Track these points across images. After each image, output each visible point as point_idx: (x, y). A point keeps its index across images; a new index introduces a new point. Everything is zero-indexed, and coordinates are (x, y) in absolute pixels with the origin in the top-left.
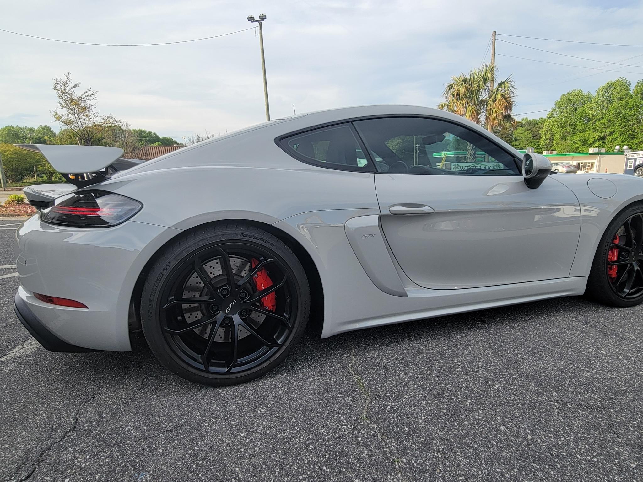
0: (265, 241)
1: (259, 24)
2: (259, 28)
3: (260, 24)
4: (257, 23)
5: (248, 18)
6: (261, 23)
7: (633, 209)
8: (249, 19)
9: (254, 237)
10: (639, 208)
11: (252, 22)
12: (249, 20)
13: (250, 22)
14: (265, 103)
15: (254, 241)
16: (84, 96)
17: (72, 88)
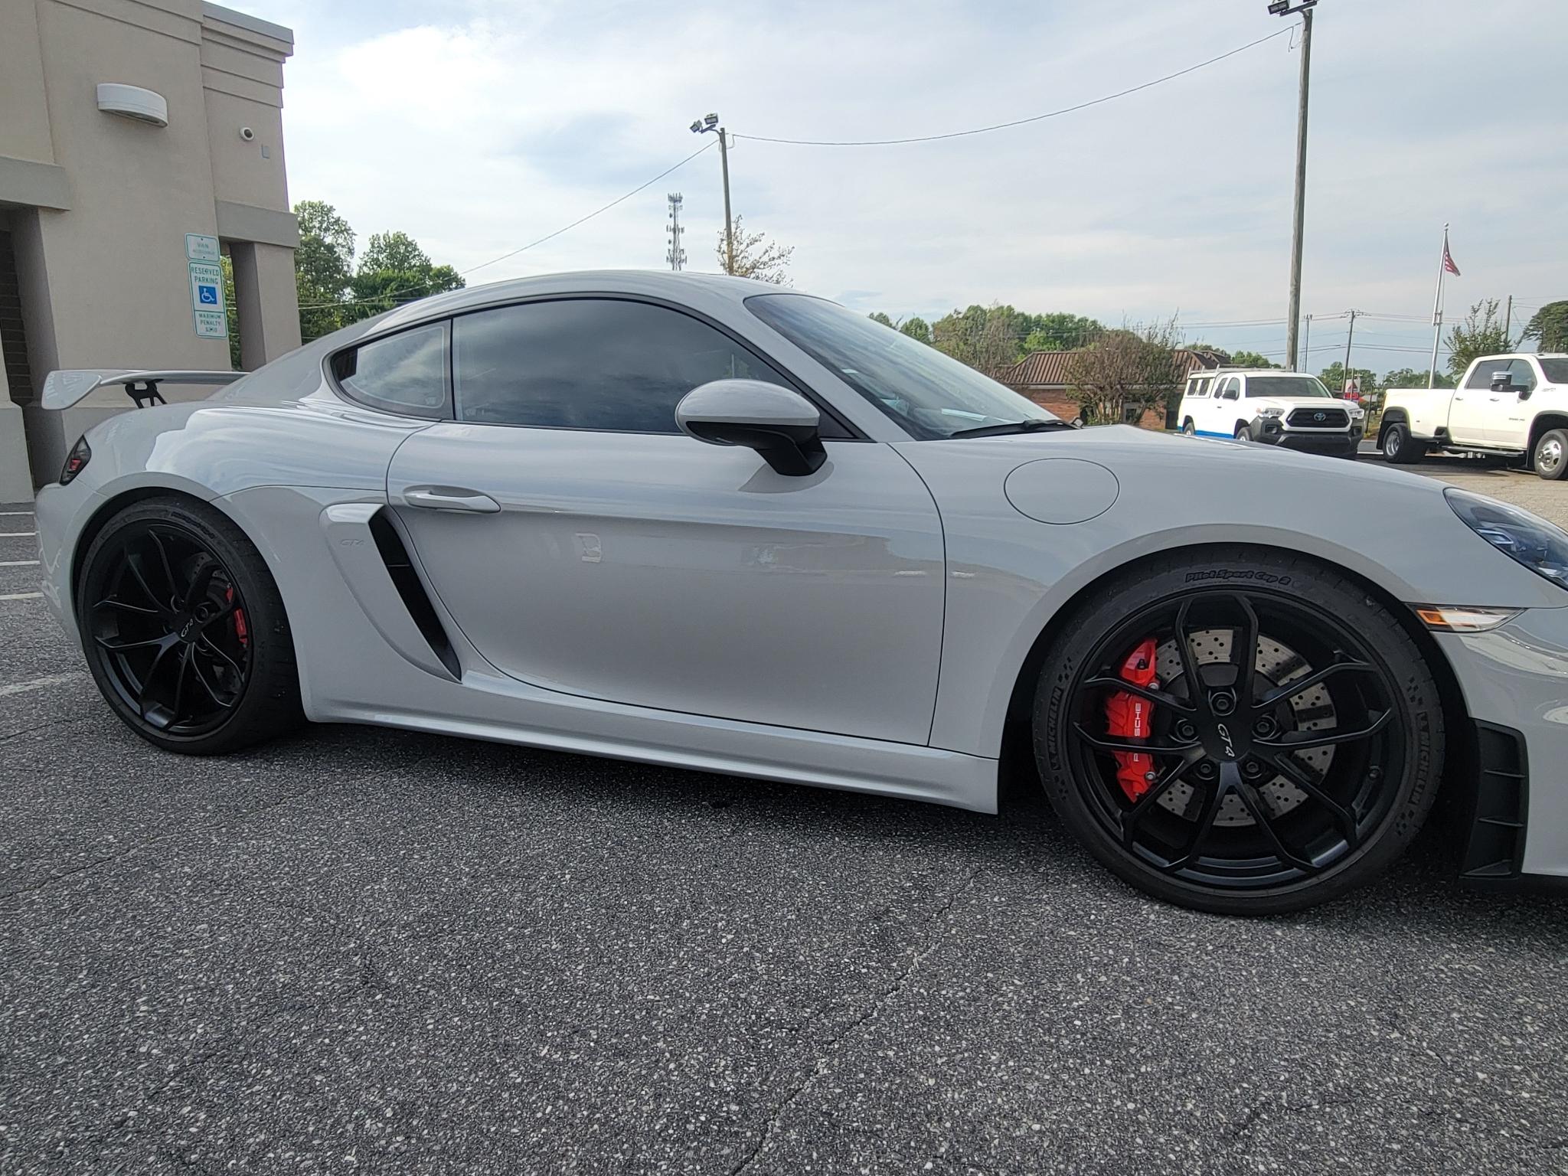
0: (203, 529)
1: (1302, 15)
2: (1302, 27)
3: (1305, 16)
4: (1298, 16)
5: (1270, 7)
6: (1311, 10)
7: (1195, 570)
8: (1273, 10)
9: (188, 520)
10: (1226, 572)
11: (1282, 14)
12: (1271, 13)
13: (1277, 15)
14: (1291, 232)
15: (187, 525)
16: (765, 259)
17: (748, 246)
